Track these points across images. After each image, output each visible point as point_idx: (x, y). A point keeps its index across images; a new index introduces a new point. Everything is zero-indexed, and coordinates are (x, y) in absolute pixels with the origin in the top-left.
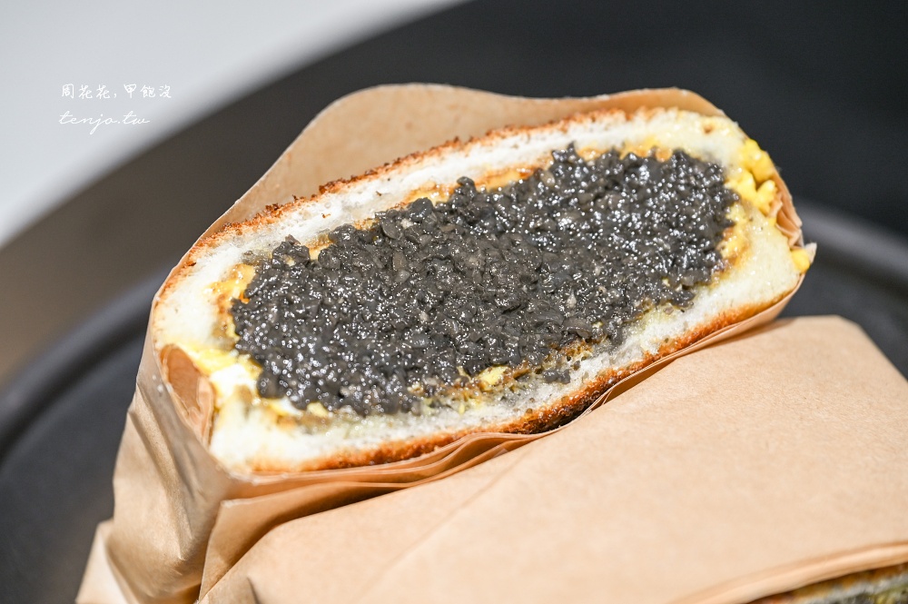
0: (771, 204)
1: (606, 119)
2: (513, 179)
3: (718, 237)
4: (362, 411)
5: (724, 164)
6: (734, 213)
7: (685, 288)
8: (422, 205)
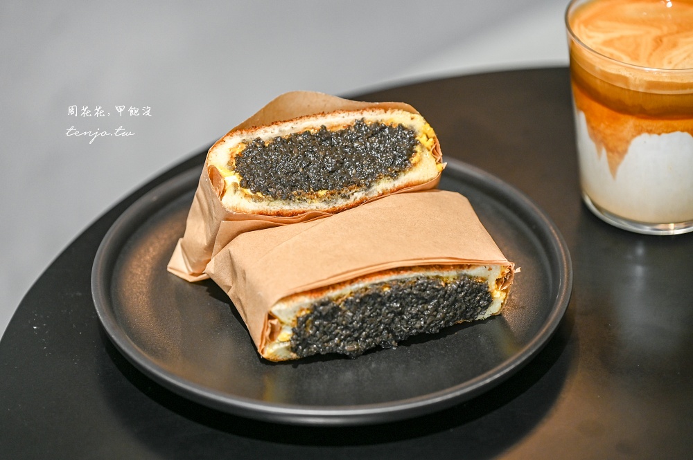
0: (432, 146)
1: (377, 111)
2: (342, 128)
3: (410, 156)
4: (275, 198)
5: (416, 131)
6: (417, 148)
7: (396, 172)
8: (308, 133)
